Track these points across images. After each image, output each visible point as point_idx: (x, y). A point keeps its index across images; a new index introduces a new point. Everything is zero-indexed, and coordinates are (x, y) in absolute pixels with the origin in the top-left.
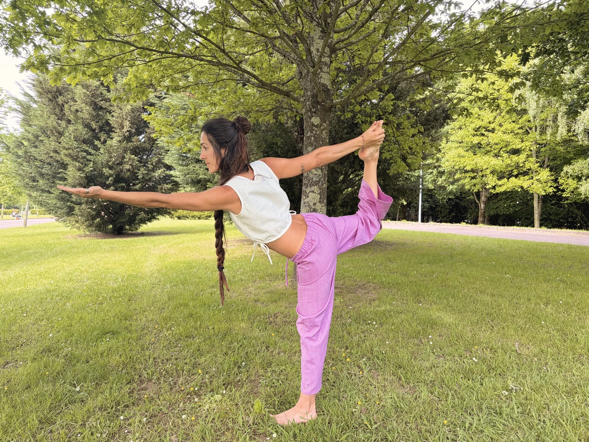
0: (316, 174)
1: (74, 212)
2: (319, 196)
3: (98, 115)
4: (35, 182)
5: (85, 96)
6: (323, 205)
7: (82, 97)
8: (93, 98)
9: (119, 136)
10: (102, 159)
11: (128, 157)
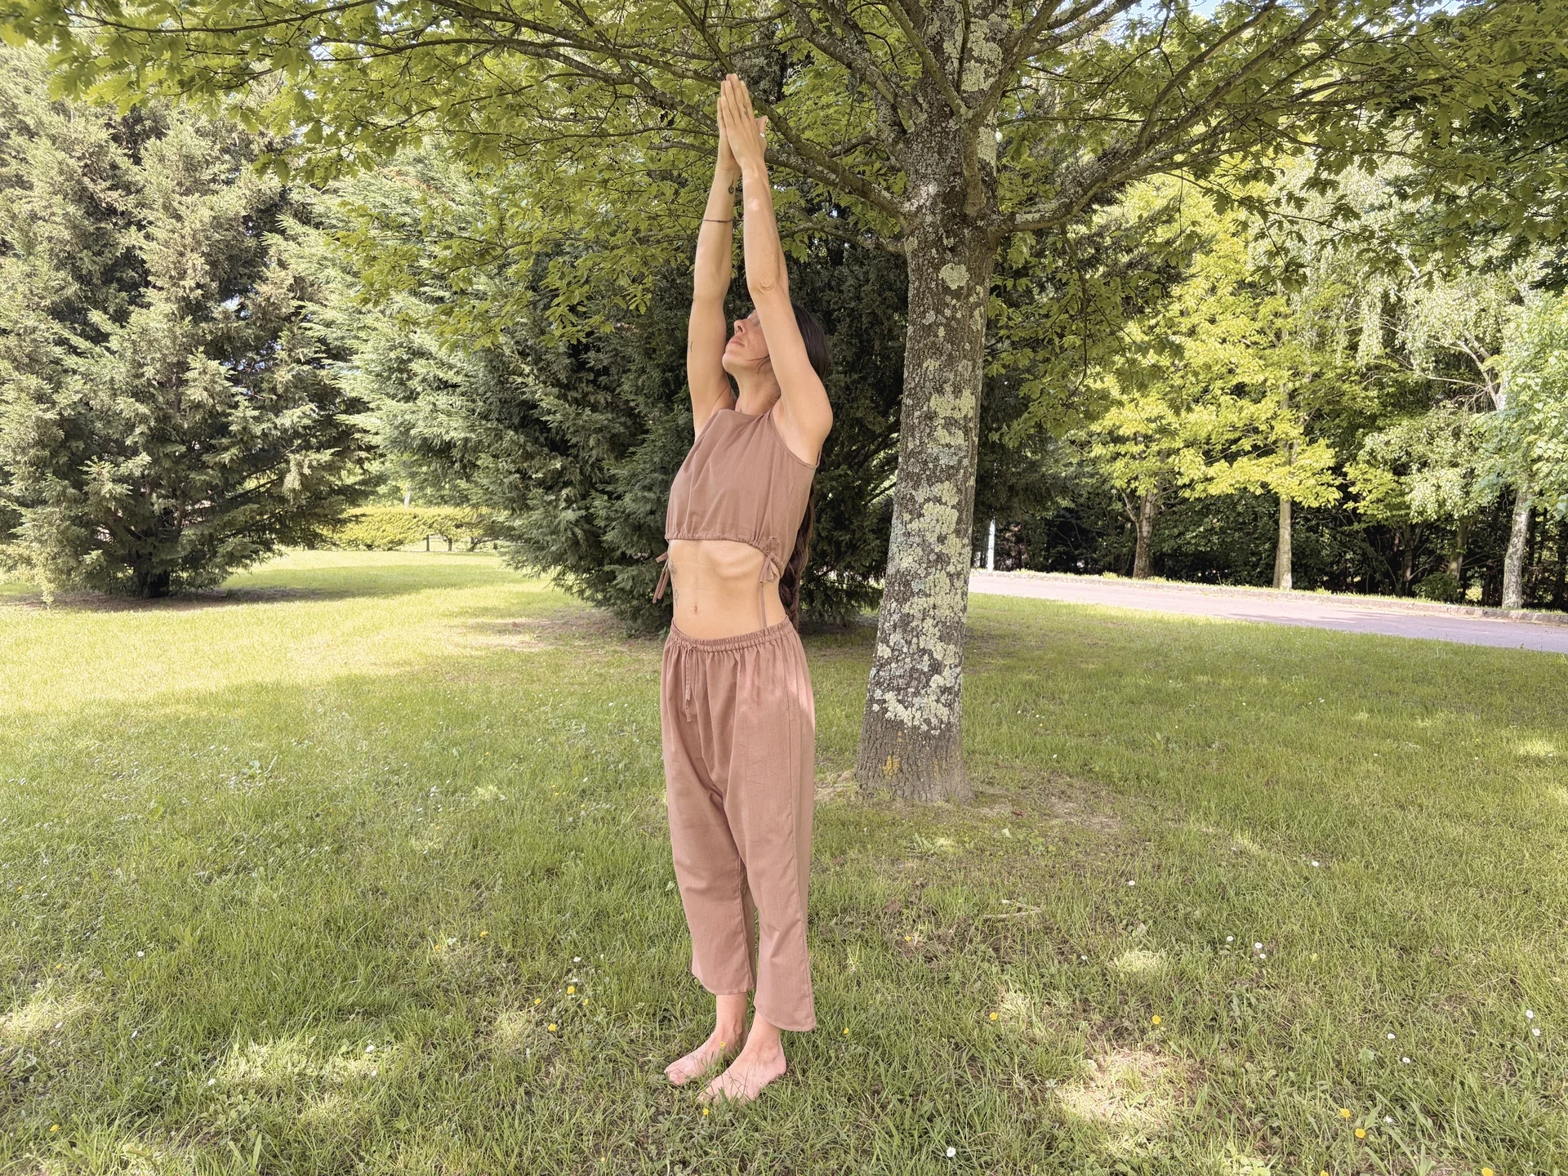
0: (948, 446)
1: (19, 530)
2: (956, 514)
3: (100, 234)
5: (61, 172)
7: (54, 173)
8: (86, 180)
9: (168, 300)
10: (114, 369)
11: (198, 365)
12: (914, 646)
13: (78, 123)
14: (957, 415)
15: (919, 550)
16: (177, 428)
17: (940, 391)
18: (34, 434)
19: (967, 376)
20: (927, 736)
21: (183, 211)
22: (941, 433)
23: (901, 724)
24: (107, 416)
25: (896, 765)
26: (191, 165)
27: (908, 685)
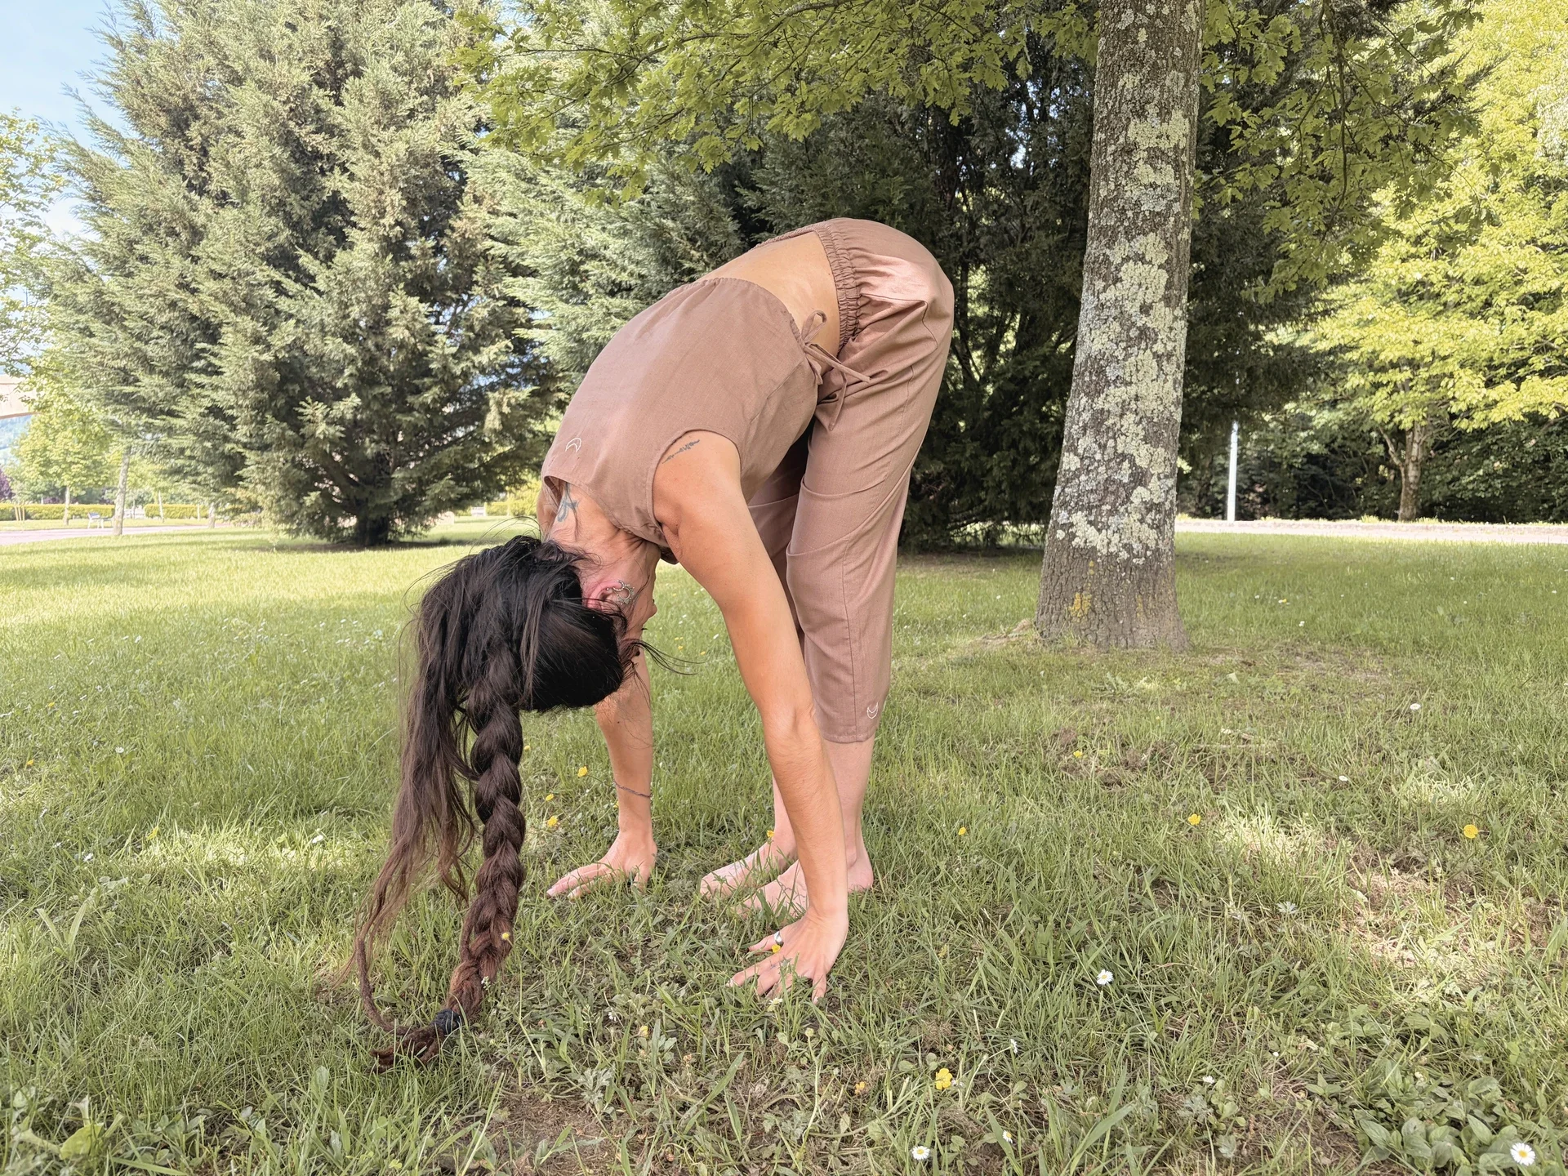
0: (1153, 186)
1: (243, 472)
2: (1165, 276)
3: (307, 178)
4: (128, 384)
5: (266, 115)
6: (1178, 312)
7: (260, 115)
8: (292, 124)
9: (370, 240)
10: (322, 311)
11: (399, 303)
12: (1110, 450)
13: (282, 67)
14: (1164, 145)
15: (1116, 326)
16: (384, 371)
17: (1141, 114)
18: (252, 377)
19: (1177, 91)
20: (1127, 565)
21: (381, 148)
22: (1144, 172)
23: (1090, 552)
24: (320, 360)
25: (1087, 604)
26: (388, 102)
27: (1102, 501)
